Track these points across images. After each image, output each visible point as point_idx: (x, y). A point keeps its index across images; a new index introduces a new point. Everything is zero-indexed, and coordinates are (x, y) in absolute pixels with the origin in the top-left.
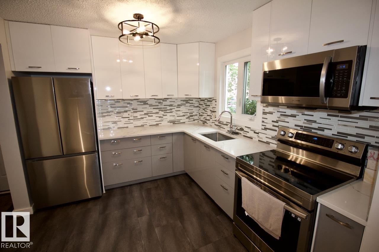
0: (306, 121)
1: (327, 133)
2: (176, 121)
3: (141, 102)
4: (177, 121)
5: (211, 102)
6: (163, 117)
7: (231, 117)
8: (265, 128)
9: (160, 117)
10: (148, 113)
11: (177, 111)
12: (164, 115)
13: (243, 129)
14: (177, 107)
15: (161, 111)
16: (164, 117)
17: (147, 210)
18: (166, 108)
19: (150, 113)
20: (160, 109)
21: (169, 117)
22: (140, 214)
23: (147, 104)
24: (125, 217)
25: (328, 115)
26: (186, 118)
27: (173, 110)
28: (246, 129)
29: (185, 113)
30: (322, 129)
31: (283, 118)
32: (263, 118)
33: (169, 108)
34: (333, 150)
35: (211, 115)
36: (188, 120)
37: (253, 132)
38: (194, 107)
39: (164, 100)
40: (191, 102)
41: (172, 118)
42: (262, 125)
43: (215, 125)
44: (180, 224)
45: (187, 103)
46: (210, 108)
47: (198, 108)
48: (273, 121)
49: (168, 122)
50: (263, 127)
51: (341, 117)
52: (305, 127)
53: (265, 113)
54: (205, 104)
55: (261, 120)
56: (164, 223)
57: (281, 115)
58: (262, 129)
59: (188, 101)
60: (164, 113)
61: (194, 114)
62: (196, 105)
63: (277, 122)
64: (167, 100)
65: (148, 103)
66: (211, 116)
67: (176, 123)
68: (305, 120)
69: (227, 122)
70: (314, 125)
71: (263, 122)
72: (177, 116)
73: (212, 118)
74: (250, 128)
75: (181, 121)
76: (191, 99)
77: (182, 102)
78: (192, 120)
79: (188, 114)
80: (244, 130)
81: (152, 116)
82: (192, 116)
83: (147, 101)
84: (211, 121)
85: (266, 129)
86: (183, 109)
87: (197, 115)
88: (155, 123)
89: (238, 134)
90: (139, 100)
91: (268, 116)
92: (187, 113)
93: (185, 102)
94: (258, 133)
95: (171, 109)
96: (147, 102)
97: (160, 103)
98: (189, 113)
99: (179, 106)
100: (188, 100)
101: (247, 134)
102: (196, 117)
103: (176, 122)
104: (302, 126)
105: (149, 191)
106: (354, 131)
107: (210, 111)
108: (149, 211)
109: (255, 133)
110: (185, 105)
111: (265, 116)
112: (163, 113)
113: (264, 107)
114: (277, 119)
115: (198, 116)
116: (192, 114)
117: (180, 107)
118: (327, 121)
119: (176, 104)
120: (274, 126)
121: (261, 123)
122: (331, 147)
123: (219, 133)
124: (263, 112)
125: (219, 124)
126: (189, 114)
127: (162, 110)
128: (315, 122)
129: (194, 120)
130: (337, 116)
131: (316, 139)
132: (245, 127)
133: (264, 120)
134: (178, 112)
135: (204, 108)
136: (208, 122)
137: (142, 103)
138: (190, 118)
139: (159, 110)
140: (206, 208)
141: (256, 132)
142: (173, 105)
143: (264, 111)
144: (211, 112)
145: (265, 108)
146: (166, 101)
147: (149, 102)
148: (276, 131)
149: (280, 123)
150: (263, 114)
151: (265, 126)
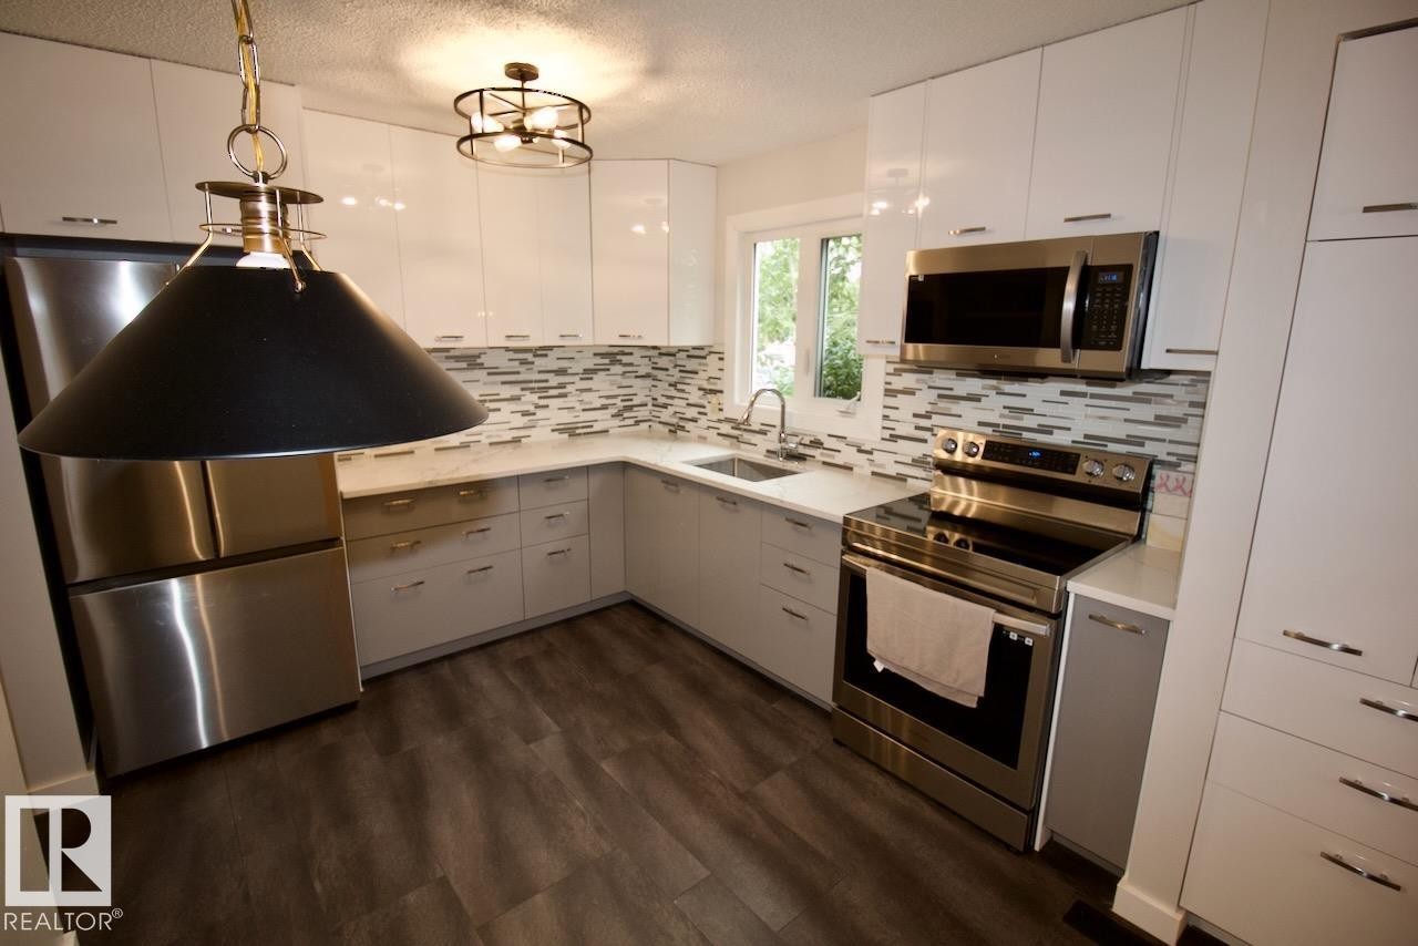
0: (1006, 412)
1: (1060, 439)
2: (577, 428)
3: (458, 358)
4: (583, 427)
5: (704, 361)
6: (534, 414)
7: (783, 407)
8: (891, 435)
9: (525, 414)
10: (485, 401)
11: (582, 391)
12: (537, 407)
13: (822, 444)
14: (582, 379)
15: (527, 393)
16: (540, 414)
17: (548, 719)
18: (547, 381)
19: (491, 401)
20: (526, 385)
21: (556, 413)
22: (531, 735)
23: (481, 366)
24: (479, 751)
25: (1063, 393)
26: (613, 416)
27: (569, 388)
28: (829, 443)
29: (608, 397)
30: (1047, 430)
31: (943, 405)
32: (885, 407)
33: (554, 380)
35: (704, 402)
36: (617, 422)
37: (855, 449)
38: (637, 377)
39: (539, 352)
40: (625, 359)
41: (566, 418)
42: (884, 428)
43: (719, 434)
44: (672, 741)
45: (613, 362)
46: (700, 380)
47: (649, 382)
48: (915, 415)
49: (553, 430)
50: (887, 434)
51: (1093, 396)
52: (1005, 426)
53: (890, 393)
54: (678, 368)
55: (881, 412)
56: (622, 744)
57: (940, 396)
58: (883, 439)
59: (619, 357)
60: (540, 398)
61: (636, 401)
62: (642, 371)
63: (927, 416)
64: (549, 352)
65: (482, 364)
66: (704, 407)
67: (580, 434)
68: (1005, 407)
69: (762, 424)
70: (1029, 421)
71: (886, 417)
72: (584, 410)
73: (705, 414)
74: (846, 438)
75: (597, 427)
76: (627, 350)
77: (599, 360)
78: (631, 421)
79: (617, 401)
80: (825, 446)
81: (499, 410)
82: (629, 408)
83: (479, 357)
84: (703, 421)
85: (894, 438)
86: (601, 383)
87: (646, 405)
88: (508, 436)
89: (805, 459)
90: (452, 353)
91: (900, 400)
92: (615, 397)
93: (607, 361)
94: (870, 453)
95: (561, 386)
96: (479, 361)
97: (524, 362)
98: (620, 398)
99: (589, 373)
100: (617, 354)
101: (833, 457)
102: (642, 413)
103: (578, 431)
104: (998, 425)
105: (524, 665)
106: (1121, 431)
107: (700, 389)
108: (556, 722)
109: (859, 451)
110: (608, 370)
111: (891, 401)
112: (534, 398)
113: (888, 374)
114: (929, 408)
115: (650, 407)
116: (631, 400)
117: (591, 379)
118: (1061, 410)
119: (577, 367)
120: (917, 428)
121: (879, 422)
122: (1074, 472)
123: (740, 460)
124: (886, 390)
125: (736, 433)
126: (622, 401)
127: (534, 388)
128: (1029, 411)
129: (637, 423)
130: (1084, 395)
131: (1036, 454)
132: (829, 435)
133: (888, 412)
134: (586, 396)
135: (673, 380)
136: (689, 426)
137: (464, 365)
138: (626, 415)
139: (523, 389)
140: (735, 689)
141: (863, 448)
142: (570, 371)
143: (889, 387)
144: (702, 392)
145: (890, 379)
146: (546, 355)
147: (486, 360)
148: (925, 441)
149: (936, 420)
150: (886, 395)
151: (893, 429)
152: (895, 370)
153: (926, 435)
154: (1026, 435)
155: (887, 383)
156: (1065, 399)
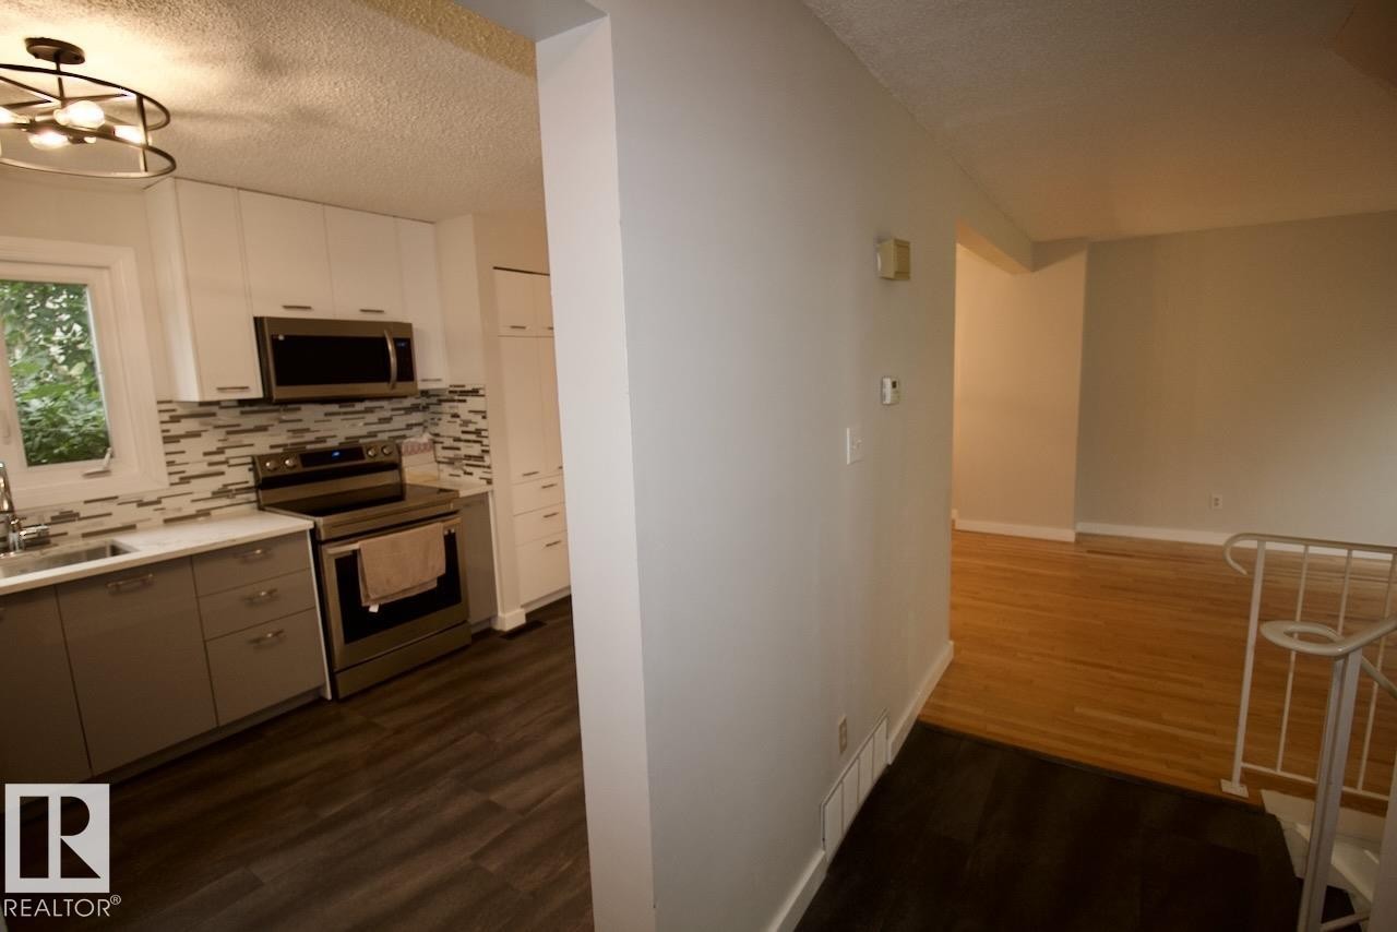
0: (290, 434)
1: (332, 443)
8: (182, 479)
13: (74, 515)
25: (326, 415)
28: (85, 511)
30: (320, 440)
31: (234, 439)
32: (167, 454)
34: (367, 460)
37: (133, 504)
42: (170, 474)
48: (206, 454)
50: (176, 478)
51: (345, 413)
53: (170, 440)
55: (163, 459)
57: (229, 433)
58: (172, 484)
63: (220, 451)
68: (289, 431)
70: (309, 437)
71: (170, 463)
74: (116, 498)
80: (81, 515)
85: (185, 480)
91: (184, 444)
94: (158, 502)
101: (102, 524)
106: (364, 431)
109: (141, 504)
111: (172, 447)
113: (162, 422)
114: (220, 445)
118: (327, 425)
120: (211, 464)
121: (164, 470)
122: (363, 458)
124: (164, 438)
128: (308, 430)
130: (338, 414)
131: (337, 454)
132: (86, 502)
133: (171, 458)
141: (145, 500)
143: (167, 434)
145: (166, 427)
148: (222, 473)
149: (229, 453)
150: (165, 443)
151: (183, 472)
152: (171, 417)
153: (223, 468)
154: (309, 447)
155: (164, 431)
156: (329, 418)
